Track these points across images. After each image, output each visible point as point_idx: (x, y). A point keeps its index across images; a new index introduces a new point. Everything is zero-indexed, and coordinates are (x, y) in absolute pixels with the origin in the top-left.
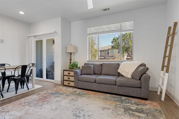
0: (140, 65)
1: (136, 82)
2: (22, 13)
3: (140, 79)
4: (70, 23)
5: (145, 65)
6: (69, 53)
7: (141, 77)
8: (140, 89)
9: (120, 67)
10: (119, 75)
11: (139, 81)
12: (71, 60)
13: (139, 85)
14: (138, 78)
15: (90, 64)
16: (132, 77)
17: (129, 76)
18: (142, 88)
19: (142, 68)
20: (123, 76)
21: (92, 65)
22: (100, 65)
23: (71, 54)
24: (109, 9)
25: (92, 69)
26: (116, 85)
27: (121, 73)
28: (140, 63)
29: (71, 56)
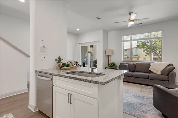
0: (169, 65)
1: (165, 77)
2: (78, 30)
3: (168, 75)
4: (107, 32)
5: (172, 65)
6: (107, 55)
7: (169, 73)
8: (168, 82)
9: (151, 67)
10: (150, 72)
11: (168, 76)
12: (109, 60)
13: (167, 79)
14: (167, 74)
15: (125, 64)
16: (161, 73)
17: (159, 73)
18: (169, 81)
19: (170, 67)
20: (154, 73)
21: (128, 65)
22: (134, 65)
23: (109, 56)
24: (142, 24)
25: (128, 67)
26: (148, 79)
27: (152, 71)
28: (168, 63)
29: (109, 58)
